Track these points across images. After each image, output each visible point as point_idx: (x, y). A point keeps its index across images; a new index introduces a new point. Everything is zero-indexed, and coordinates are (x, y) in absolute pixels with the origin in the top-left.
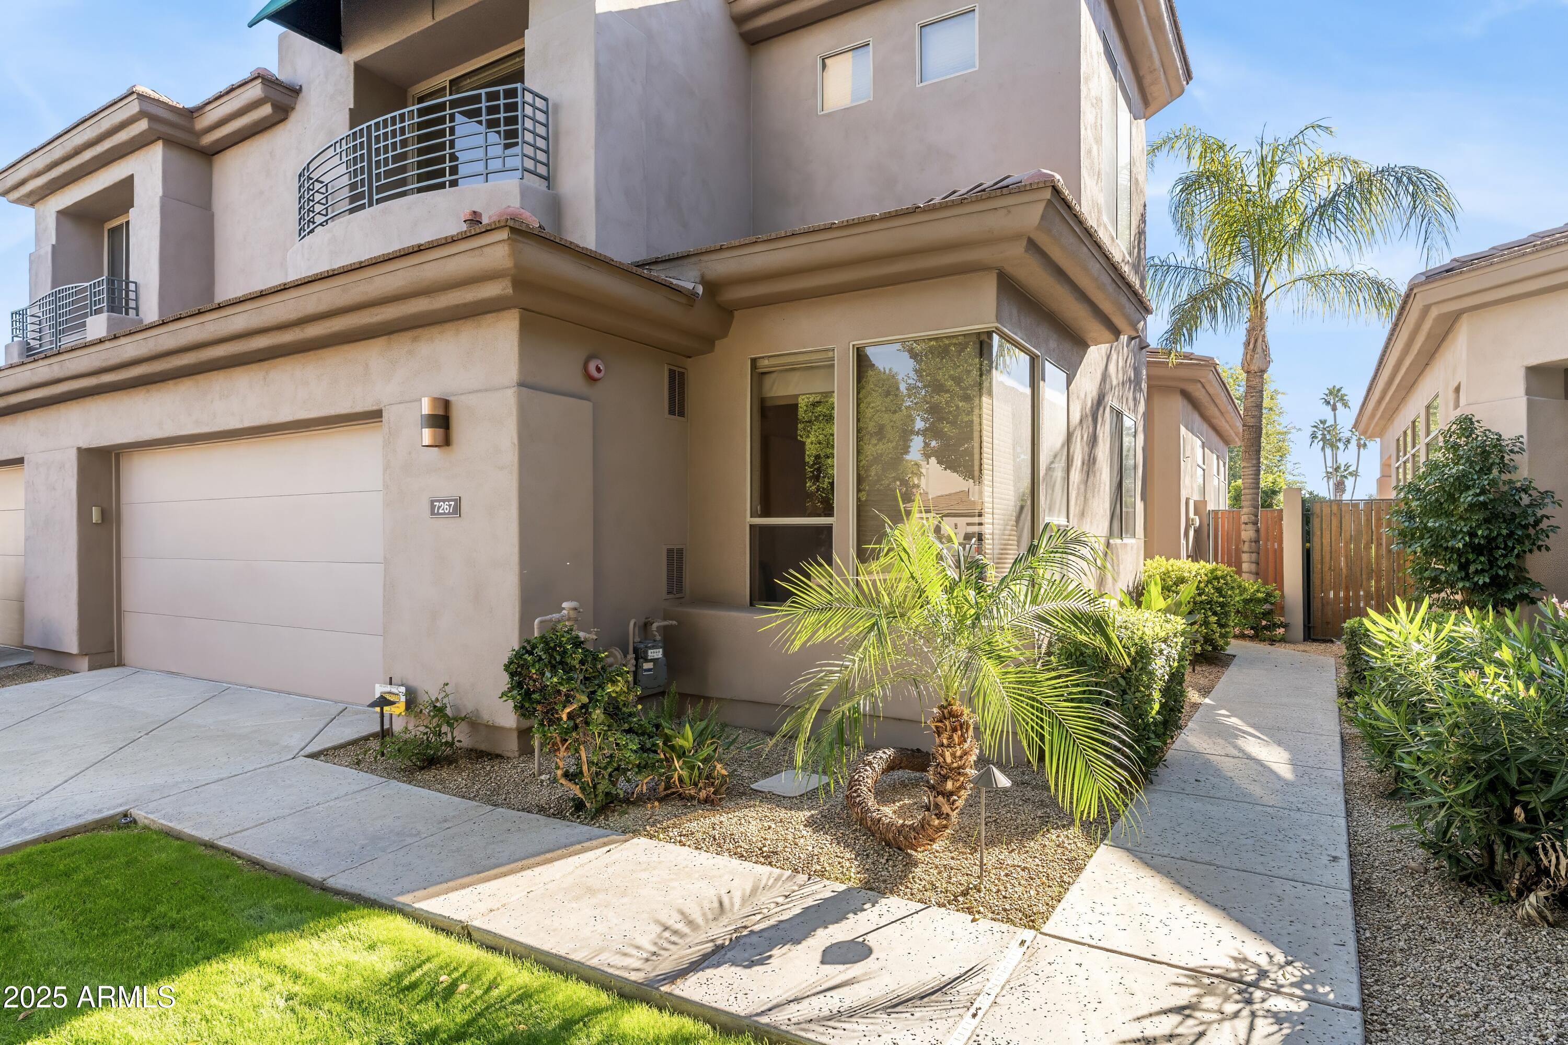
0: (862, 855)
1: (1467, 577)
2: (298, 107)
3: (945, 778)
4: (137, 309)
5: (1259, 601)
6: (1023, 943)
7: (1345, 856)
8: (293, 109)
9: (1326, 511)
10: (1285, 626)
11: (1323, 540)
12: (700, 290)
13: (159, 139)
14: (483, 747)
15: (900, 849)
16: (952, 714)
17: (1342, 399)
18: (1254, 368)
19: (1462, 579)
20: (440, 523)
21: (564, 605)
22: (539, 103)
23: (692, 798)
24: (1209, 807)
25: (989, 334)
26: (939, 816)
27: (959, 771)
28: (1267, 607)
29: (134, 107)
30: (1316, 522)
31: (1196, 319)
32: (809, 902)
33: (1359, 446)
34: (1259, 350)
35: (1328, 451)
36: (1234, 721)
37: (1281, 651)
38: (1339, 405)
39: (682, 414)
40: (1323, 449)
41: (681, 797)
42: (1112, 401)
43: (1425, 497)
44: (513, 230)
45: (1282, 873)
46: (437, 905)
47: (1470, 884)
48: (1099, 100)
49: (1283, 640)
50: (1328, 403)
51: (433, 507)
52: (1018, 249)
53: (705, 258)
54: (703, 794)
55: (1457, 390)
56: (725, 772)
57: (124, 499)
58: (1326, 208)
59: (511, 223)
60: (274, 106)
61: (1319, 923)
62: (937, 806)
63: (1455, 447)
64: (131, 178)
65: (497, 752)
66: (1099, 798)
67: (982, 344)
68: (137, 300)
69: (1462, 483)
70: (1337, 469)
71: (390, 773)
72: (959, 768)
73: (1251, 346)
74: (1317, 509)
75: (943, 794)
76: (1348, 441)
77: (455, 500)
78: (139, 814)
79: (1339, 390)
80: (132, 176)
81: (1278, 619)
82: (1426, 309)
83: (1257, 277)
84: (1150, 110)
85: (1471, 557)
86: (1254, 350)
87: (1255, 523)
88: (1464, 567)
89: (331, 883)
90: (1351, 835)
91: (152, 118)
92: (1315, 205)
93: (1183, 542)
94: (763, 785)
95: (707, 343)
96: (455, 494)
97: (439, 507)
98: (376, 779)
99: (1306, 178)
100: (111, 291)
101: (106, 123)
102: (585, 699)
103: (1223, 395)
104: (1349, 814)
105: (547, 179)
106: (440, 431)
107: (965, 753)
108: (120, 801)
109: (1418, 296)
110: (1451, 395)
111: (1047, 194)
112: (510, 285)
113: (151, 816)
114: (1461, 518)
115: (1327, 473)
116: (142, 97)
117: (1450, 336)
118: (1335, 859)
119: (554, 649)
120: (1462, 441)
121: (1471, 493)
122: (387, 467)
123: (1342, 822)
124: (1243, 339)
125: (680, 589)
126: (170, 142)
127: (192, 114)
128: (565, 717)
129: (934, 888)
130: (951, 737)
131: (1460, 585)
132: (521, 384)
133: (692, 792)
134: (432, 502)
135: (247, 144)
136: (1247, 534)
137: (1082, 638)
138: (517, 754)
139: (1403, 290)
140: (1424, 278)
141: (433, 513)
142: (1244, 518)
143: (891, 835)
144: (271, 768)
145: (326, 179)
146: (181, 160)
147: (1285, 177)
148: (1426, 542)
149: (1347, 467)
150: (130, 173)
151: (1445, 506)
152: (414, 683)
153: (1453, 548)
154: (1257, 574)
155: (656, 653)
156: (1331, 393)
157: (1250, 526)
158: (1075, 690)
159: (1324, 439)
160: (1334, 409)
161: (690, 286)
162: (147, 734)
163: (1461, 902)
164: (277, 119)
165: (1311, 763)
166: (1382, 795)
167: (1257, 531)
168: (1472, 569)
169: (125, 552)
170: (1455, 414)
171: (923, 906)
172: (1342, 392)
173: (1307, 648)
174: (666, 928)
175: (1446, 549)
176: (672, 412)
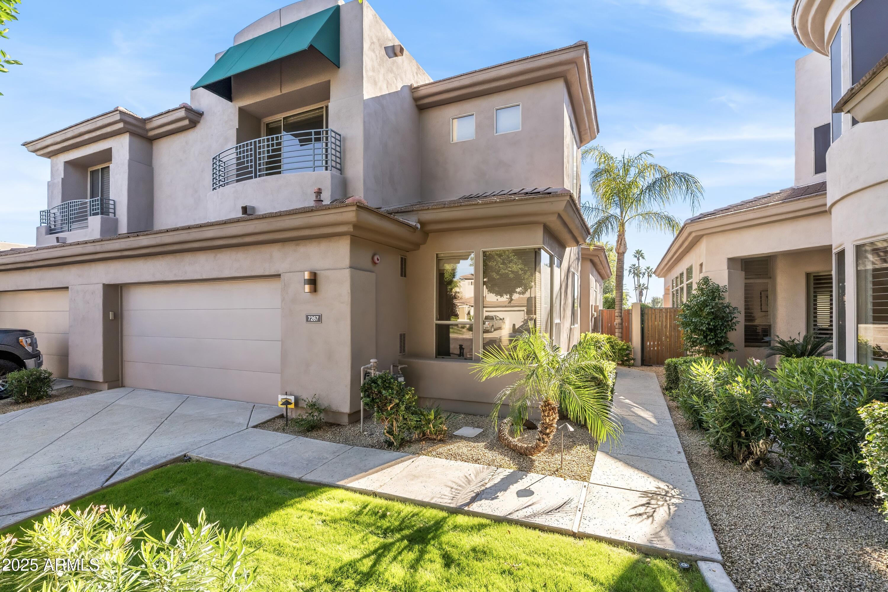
0: (512, 458)
1: (706, 341)
2: (202, 122)
3: (546, 428)
4: (114, 213)
5: (624, 349)
6: (585, 486)
7: (683, 451)
8: (199, 122)
9: (650, 312)
10: (634, 359)
11: (649, 324)
12: (419, 226)
13: (127, 132)
14: (331, 421)
15: (527, 456)
16: (549, 404)
17: (641, 256)
18: (621, 251)
19: (705, 342)
20: (309, 325)
21: (371, 361)
22: (338, 137)
23: (435, 439)
24: (630, 436)
25: (539, 249)
26: (544, 443)
27: (551, 425)
28: (627, 352)
29: (117, 117)
30: (646, 317)
31: (601, 231)
32: (502, 477)
33: (648, 276)
34: (623, 244)
35: (636, 278)
36: (627, 401)
37: (633, 370)
38: (640, 258)
39: (405, 276)
40: (634, 277)
41: (430, 439)
42: (572, 269)
43: (691, 309)
44: (358, 206)
45: (663, 458)
46: (355, 484)
47: (726, 459)
48: (568, 145)
49: (633, 365)
50: (636, 257)
51: (307, 318)
52: (554, 218)
53: (420, 212)
54: (439, 437)
55: (701, 265)
56: (446, 429)
57: (125, 307)
58: (650, 187)
59: (358, 204)
60: (190, 121)
61: (681, 475)
62: (543, 439)
63: (702, 290)
64: (110, 150)
65: (339, 423)
66: (607, 435)
67: (536, 253)
68: (114, 209)
69: (705, 304)
70: (639, 286)
71: (294, 433)
72: (551, 424)
73: (619, 242)
74: (646, 311)
75: (545, 435)
76: (644, 274)
77: (319, 316)
78: (194, 455)
79: (640, 251)
80: (111, 148)
81: (631, 356)
82: (690, 234)
83: (622, 213)
84: (582, 144)
85: (708, 333)
86: (621, 244)
87: (621, 316)
88: (705, 337)
89: (304, 478)
90: (682, 444)
91: (125, 122)
92: (646, 186)
93: (590, 323)
94: (456, 433)
95: (417, 246)
96: (319, 313)
97: (311, 319)
98: (292, 437)
99: (641, 173)
100: (102, 204)
101: (100, 123)
102: (397, 401)
103: (605, 260)
104: (679, 436)
105: (340, 170)
106: (313, 286)
107: (554, 419)
108: (179, 450)
109: (688, 228)
110: (698, 267)
111: (568, 198)
112: (352, 227)
113: (200, 456)
114: (704, 317)
115: (636, 287)
116: (121, 113)
117: (698, 243)
118: (679, 452)
119: (385, 381)
120: (704, 287)
121: (708, 308)
122: (283, 301)
123: (677, 439)
124: (616, 239)
125: (404, 351)
126: (133, 134)
127: (145, 121)
128: (389, 409)
129: (545, 469)
130: (549, 413)
131: (704, 344)
132: (351, 267)
133: (434, 437)
134: (307, 316)
135: (172, 136)
136: (618, 321)
137: (597, 375)
138: (347, 424)
139: (682, 225)
140: (690, 221)
141: (307, 321)
142: (616, 314)
143: (522, 451)
144: (240, 433)
145: (224, 160)
146: (137, 141)
147: (633, 171)
148: (692, 327)
149: (644, 285)
150: (110, 147)
151: (698, 313)
152: (298, 394)
153: (702, 329)
154: (621, 337)
155: (401, 379)
156: (637, 253)
157: (619, 318)
158: (596, 395)
159: (634, 273)
160: (638, 259)
161: (414, 224)
162: (166, 419)
163: (724, 465)
164: (191, 126)
165: (660, 417)
166: (688, 429)
167: (622, 320)
168: (708, 338)
169: (125, 332)
170: (702, 276)
171: (544, 476)
172: (642, 252)
173: (643, 369)
174: (452, 488)
175: (699, 330)
176: (402, 276)
